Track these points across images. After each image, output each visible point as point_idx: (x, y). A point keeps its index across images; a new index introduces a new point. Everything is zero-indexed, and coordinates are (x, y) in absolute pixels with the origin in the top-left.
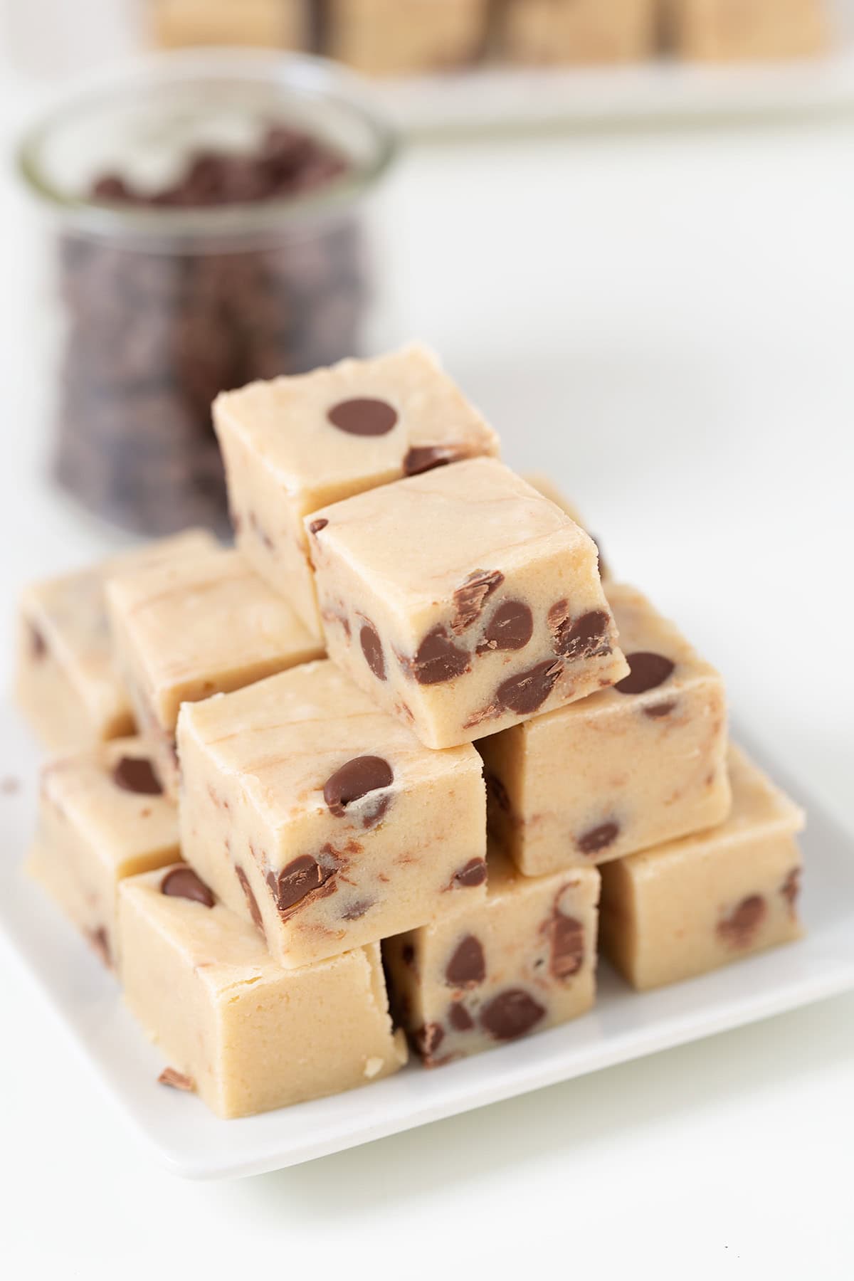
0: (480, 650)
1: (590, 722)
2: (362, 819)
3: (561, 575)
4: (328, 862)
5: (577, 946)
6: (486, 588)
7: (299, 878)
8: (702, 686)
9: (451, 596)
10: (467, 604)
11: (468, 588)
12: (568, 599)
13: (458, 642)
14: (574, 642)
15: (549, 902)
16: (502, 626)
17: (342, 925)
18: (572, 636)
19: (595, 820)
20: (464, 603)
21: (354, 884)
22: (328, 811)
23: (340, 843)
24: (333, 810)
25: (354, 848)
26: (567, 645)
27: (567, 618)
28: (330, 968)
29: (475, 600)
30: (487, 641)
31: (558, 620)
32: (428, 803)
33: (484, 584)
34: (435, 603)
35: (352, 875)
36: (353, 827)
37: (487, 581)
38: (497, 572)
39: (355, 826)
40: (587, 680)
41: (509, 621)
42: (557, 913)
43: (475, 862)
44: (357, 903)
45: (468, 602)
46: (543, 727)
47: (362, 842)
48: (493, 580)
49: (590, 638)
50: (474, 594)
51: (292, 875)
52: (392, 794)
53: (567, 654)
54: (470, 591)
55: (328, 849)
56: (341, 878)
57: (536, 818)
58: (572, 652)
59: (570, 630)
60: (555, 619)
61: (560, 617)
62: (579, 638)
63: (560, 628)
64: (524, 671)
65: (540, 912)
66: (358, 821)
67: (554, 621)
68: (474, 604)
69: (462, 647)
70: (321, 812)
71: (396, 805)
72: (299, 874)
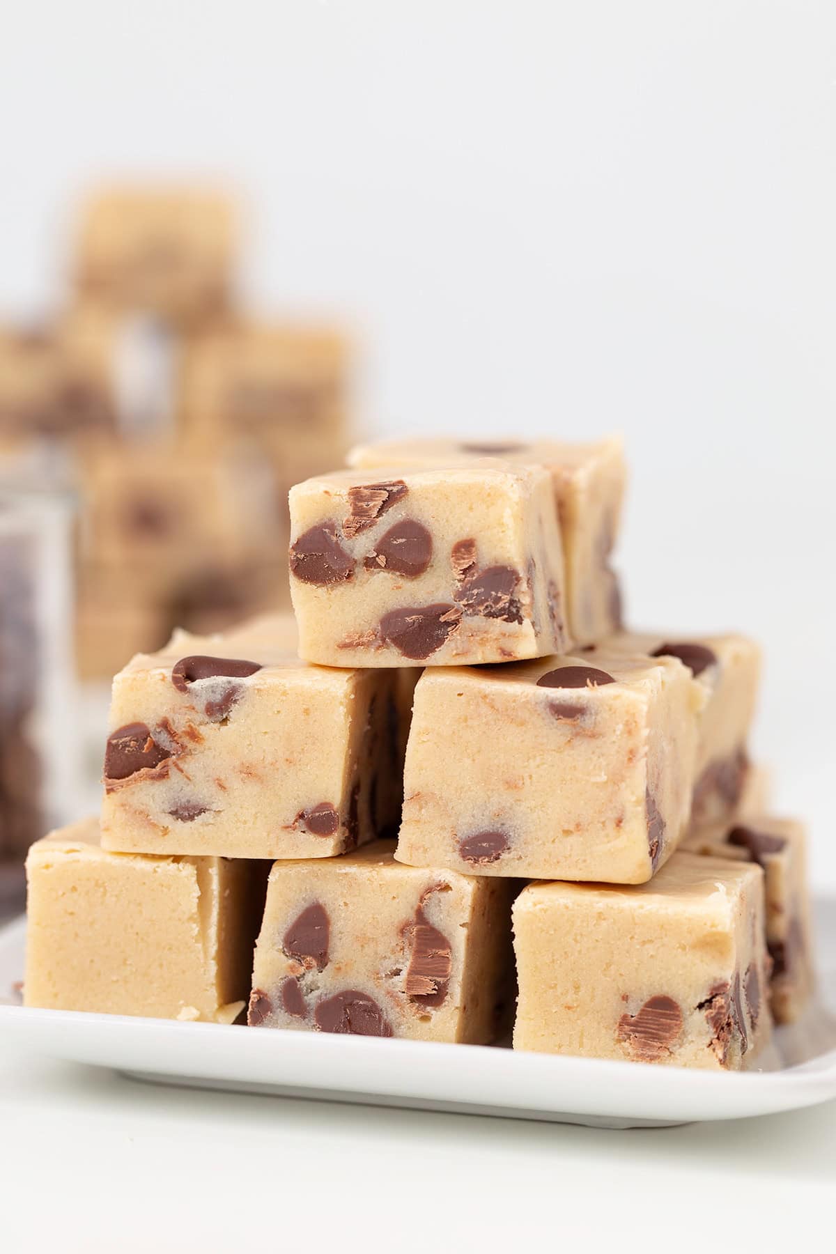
0: (370, 563)
1: (485, 697)
2: (205, 702)
3: (471, 509)
4: (164, 740)
5: (440, 968)
6: (385, 495)
7: (129, 746)
8: (616, 697)
9: (345, 491)
10: (362, 506)
11: (366, 488)
12: (475, 540)
13: (346, 544)
14: (475, 592)
15: (414, 900)
16: (395, 542)
17: (168, 821)
18: (475, 585)
19: (485, 825)
20: (360, 504)
21: (188, 778)
22: (170, 679)
23: (180, 724)
24: (175, 680)
25: (193, 735)
26: (468, 593)
27: (474, 563)
28: (152, 870)
29: (371, 504)
30: (375, 554)
31: (462, 561)
32: (279, 712)
33: (385, 490)
34: (326, 492)
35: (190, 766)
36: (194, 709)
37: (388, 488)
38: (401, 482)
39: (196, 707)
40: (483, 642)
41: (404, 540)
42: (420, 914)
43: (324, 806)
44: (189, 801)
45: (364, 504)
46: (432, 683)
47: (203, 730)
48: (395, 489)
49: (493, 593)
50: (371, 498)
51: (124, 740)
52: (240, 686)
53: (464, 602)
54: (367, 492)
55: (165, 725)
56: (176, 765)
57: (417, 796)
58: (471, 602)
59: (474, 578)
60: (459, 560)
61: (464, 559)
62: (482, 590)
63: (465, 571)
64: (415, 606)
65: (404, 911)
66: (201, 705)
67: (458, 561)
68: (370, 509)
69: (348, 552)
70: (163, 679)
71: (244, 700)
72: (130, 741)
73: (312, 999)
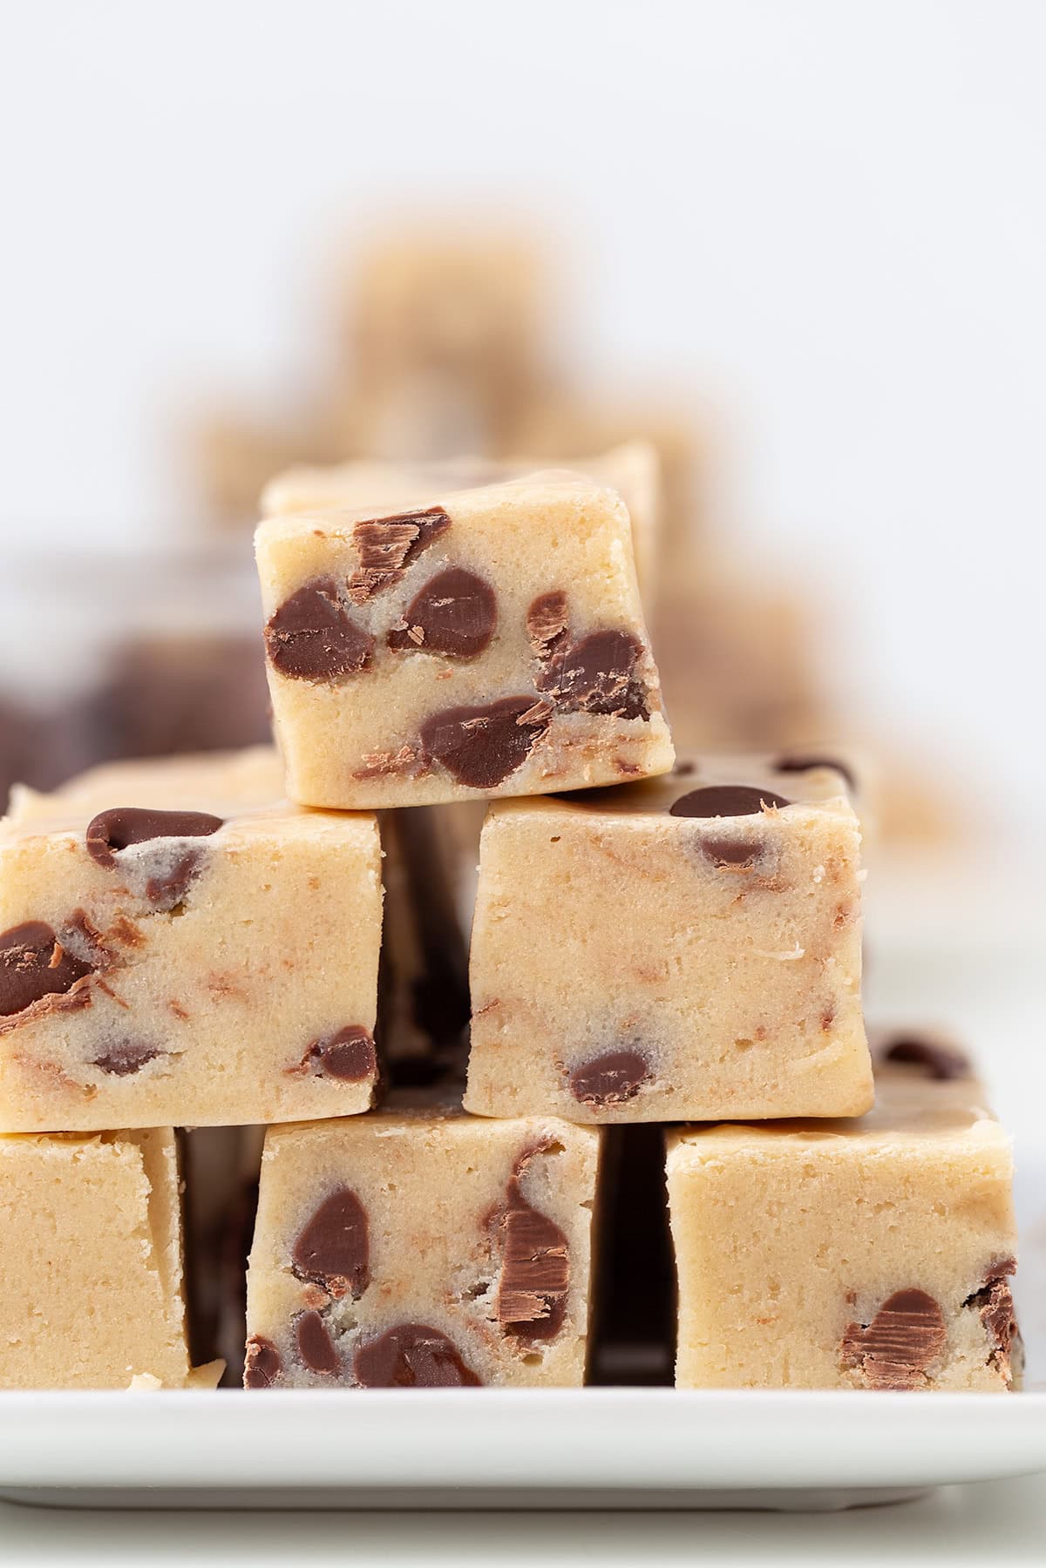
0: (396, 640)
1: (598, 839)
2: (145, 880)
3: (555, 544)
4: (79, 945)
5: (551, 1275)
6: (414, 532)
7: (21, 960)
8: (811, 825)
9: (348, 529)
10: (377, 552)
11: (381, 522)
12: (564, 593)
13: (355, 612)
14: (571, 674)
15: (502, 1170)
16: (436, 604)
17: (95, 1075)
18: (569, 664)
19: (607, 1042)
20: (374, 548)
21: (124, 1005)
22: (83, 847)
23: (104, 917)
24: (93, 848)
25: (127, 934)
26: (559, 677)
27: (564, 630)
28: (70, 1158)
29: (393, 547)
30: (406, 626)
31: (546, 628)
32: (268, 887)
33: (414, 523)
34: (318, 533)
35: (127, 983)
36: (126, 892)
37: (418, 521)
38: (437, 510)
39: (131, 891)
40: (590, 753)
41: (450, 600)
42: (515, 1195)
43: (350, 1032)
44: (126, 1041)
45: (381, 548)
46: (508, 824)
47: (143, 925)
48: (430, 521)
49: (601, 674)
50: (392, 536)
51: (12, 950)
52: (202, 850)
53: (555, 691)
54: (384, 528)
55: (80, 922)
56: (102, 985)
57: (493, 1005)
58: (566, 690)
59: (567, 653)
60: (540, 625)
61: (548, 624)
62: (582, 670)
63: (551, 644)
64: (476, 703)
65: (486, 1188)
66: (138, 886)
67: (539, 628)
68: (391, 555)
69: (362, 624)
70: (73, 847)
71: (209, 872)
72: (23, 952)
73: (345, 1344)
